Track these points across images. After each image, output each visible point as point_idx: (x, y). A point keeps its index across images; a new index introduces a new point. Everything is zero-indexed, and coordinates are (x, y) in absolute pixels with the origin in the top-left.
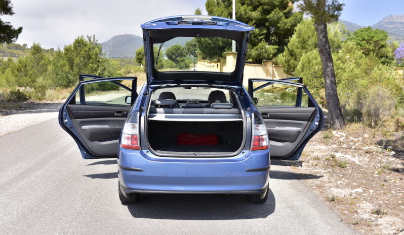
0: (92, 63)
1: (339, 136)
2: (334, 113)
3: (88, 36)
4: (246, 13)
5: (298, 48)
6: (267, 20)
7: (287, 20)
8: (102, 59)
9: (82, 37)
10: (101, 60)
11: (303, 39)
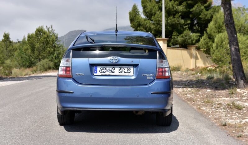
0: (50, 48)
1: (242, 92)
2: (238, 75)
3: (47, 27)
4: (173, 7)
5: (215, 33)
6: (191, 13)
7: (207, 12)
8: (58, 45)
9: (42, 27)
10: (56, 46)
11: (219, 25)
